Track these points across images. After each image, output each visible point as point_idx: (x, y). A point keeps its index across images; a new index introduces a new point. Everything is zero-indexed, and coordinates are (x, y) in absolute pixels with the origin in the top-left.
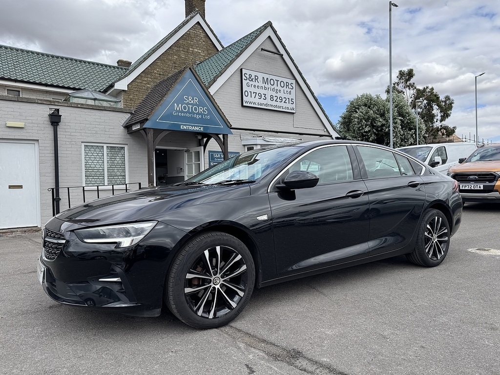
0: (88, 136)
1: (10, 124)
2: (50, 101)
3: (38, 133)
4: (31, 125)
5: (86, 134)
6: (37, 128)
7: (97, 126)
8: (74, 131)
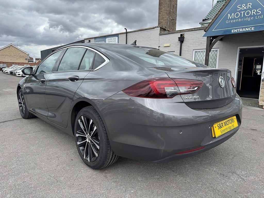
0: (197, 46)
1: (165, 45)
2: (180, 31)
3: (175, 48)
4: (172, 44)
5: (196, 45)
6: (175, 45)
7: (202, 39)
8: (190, 44)
